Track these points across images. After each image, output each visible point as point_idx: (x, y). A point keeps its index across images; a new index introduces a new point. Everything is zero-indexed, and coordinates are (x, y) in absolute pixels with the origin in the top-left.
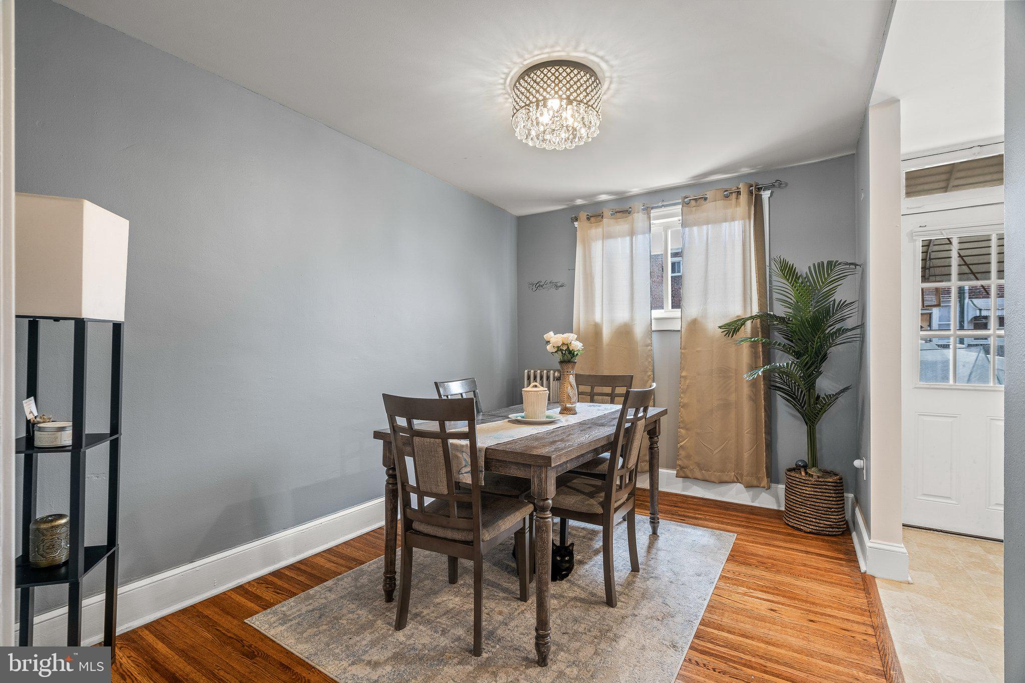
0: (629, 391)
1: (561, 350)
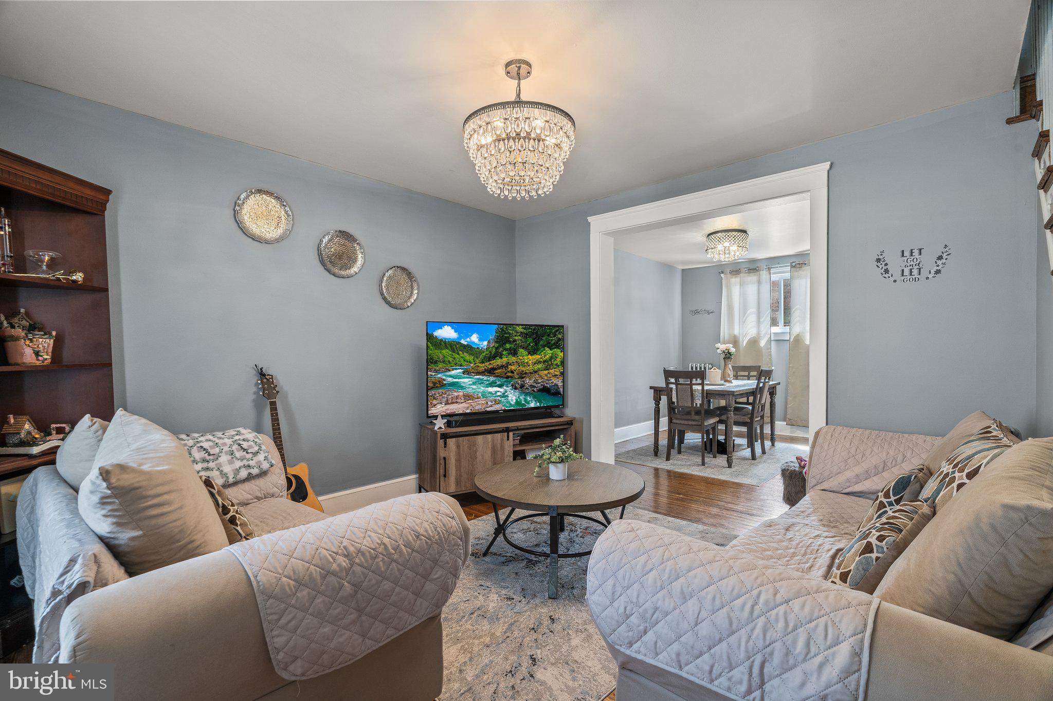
1: (725, 352)
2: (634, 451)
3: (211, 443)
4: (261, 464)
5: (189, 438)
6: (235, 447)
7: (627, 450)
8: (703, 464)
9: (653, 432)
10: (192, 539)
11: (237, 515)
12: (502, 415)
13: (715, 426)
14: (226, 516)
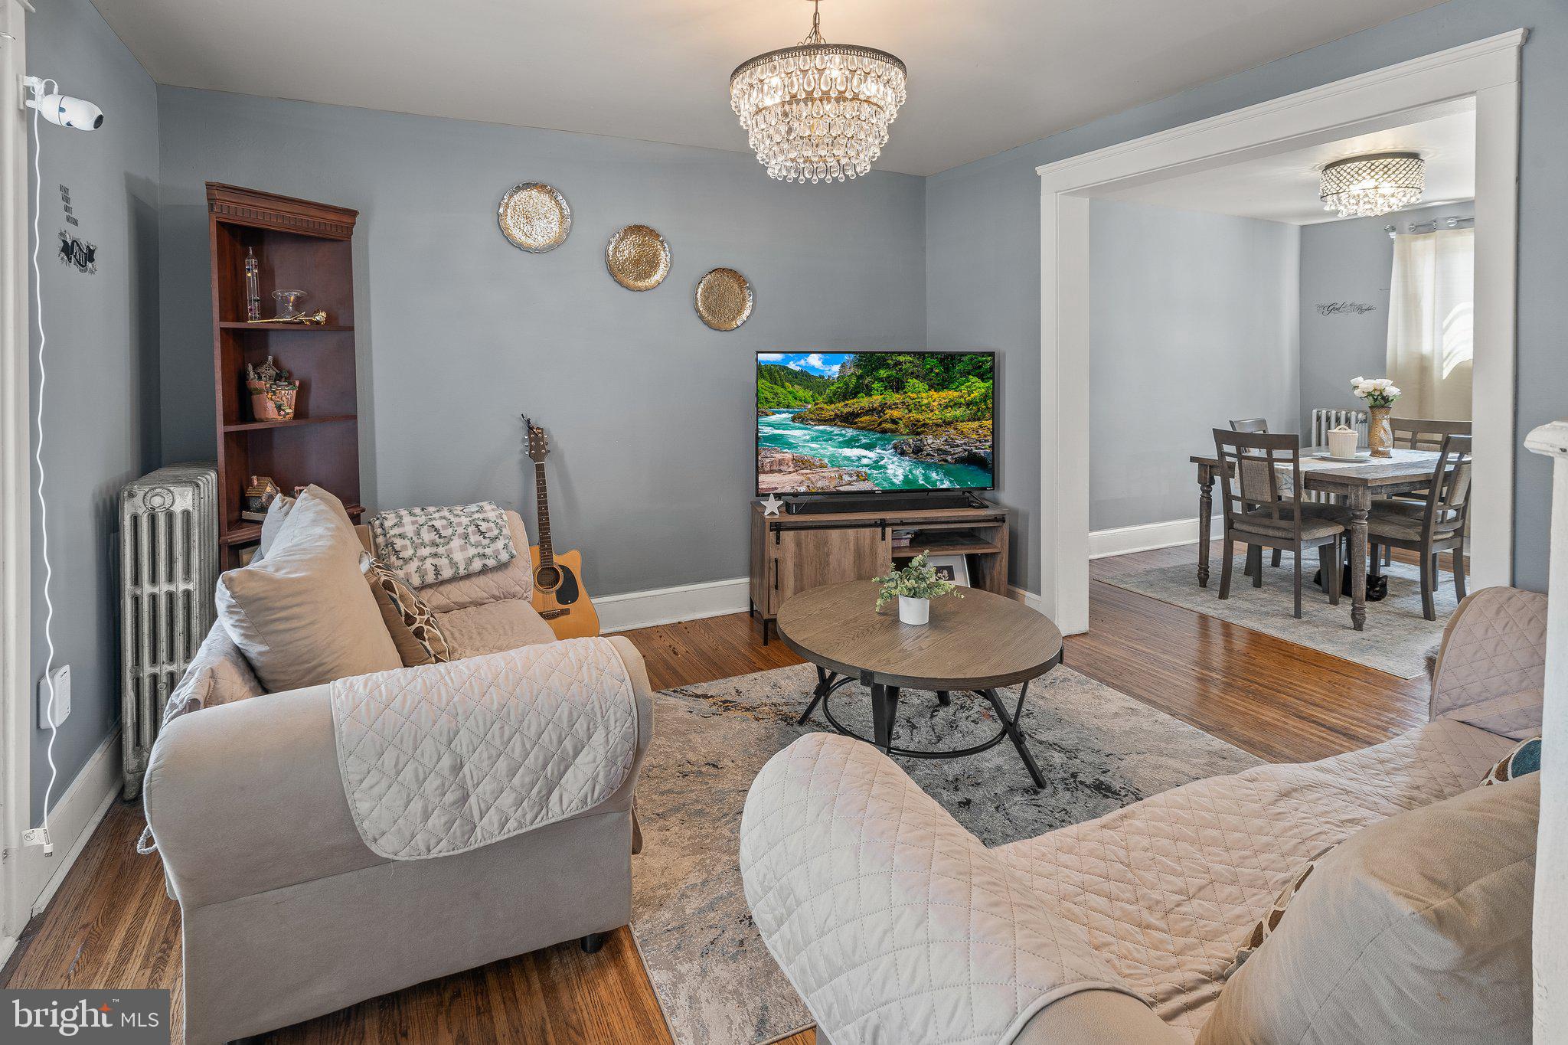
0: (1449, 438)
1: (1373, 396)
2: (1163, 571)
3: (444, 522)
4: (499, 554)
5: (422, 513)
6: (472, 528)
7: (1148, 567)
8: (1298, 614)
9: (1198, 540)
10: (324, 661)
11: (426, 627)
12: (880, 498)
13: (1335, 543)
14: (410, 628)
